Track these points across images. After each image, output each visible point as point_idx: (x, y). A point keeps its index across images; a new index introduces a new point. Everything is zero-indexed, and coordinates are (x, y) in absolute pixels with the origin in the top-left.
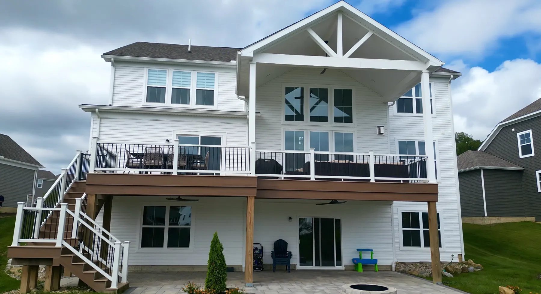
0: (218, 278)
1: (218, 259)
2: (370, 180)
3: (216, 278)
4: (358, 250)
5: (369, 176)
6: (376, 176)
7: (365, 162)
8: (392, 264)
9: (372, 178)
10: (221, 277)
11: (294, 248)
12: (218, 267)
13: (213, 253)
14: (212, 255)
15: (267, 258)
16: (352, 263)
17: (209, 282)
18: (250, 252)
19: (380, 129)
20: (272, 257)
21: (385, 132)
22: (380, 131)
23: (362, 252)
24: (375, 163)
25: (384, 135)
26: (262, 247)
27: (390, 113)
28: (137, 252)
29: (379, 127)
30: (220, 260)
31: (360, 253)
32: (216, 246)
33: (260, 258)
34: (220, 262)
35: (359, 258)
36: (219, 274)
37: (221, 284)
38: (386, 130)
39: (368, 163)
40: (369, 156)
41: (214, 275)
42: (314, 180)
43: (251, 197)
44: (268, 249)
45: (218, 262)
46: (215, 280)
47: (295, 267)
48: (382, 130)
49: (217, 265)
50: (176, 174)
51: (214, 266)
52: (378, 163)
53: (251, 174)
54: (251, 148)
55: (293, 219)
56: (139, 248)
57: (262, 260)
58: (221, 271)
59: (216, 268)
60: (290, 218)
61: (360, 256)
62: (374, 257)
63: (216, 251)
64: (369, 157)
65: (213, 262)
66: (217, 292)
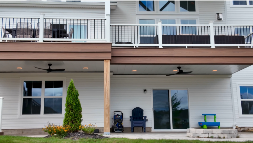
0: (74, 118)
1: (74, 102)
2: (211, 46)
3: (72, 118)
4: (203, 115)
5: (209, 43)
6: (216, 43)
7: (206, 34)
8: (233, 126)
9: (213, 45)
10: (77, 117)
11: (149, 114)
12: (74, 108)
13: (69, 97)
14: (68, 98)
15: (127, 123)
16: (199, 126)
17: (65, 122)
18: (107, 106)
19: (219, 15)
20: (130, 121)
21: (223, 18)
22: (219, 17)
23: (207, 116)
24: (215, 35)
25: (222, 21)
26: (122, 114)
27: (227, 5)
28: (18, 118)
29: (218, 14)
30: (75, 103)
31: (205, 117)
32: (72, 91)
33: (120, 122)
34: (75, 104)
35: (204, 121)
36: (75, 115)
37: (77, 123)
38: (224, 16)
39: (209, 35)
40: (210, 26)
41: (70, 116)
42: (162, 47)
43: (107, 61)
44: (127, 116)
45: (74, 104)
46: (71, 119)
47: (150, 130)
48: (221, 16)
49: (73, 107)
50: (42, 42)
51: (70, 108)
52: (217, 35)
53: (106, 41)
54: (106, 20)
55: (147, 91)
56: (20, 115)
57: (122, 123)
58: (76, 113)
59: (72, 110)
60: (145, 90)
61: (205, 119)
62: (217, 121)
63: (72, 95)
64: (210, 28)
65: (69, 104)
66: (73, 130)
